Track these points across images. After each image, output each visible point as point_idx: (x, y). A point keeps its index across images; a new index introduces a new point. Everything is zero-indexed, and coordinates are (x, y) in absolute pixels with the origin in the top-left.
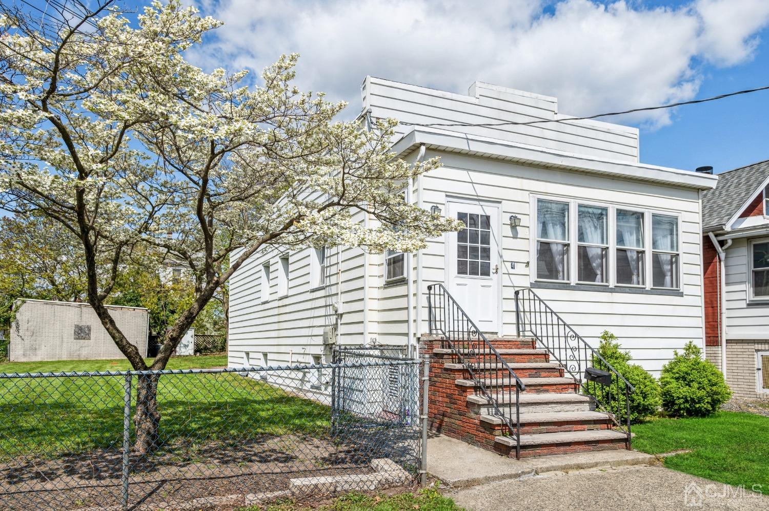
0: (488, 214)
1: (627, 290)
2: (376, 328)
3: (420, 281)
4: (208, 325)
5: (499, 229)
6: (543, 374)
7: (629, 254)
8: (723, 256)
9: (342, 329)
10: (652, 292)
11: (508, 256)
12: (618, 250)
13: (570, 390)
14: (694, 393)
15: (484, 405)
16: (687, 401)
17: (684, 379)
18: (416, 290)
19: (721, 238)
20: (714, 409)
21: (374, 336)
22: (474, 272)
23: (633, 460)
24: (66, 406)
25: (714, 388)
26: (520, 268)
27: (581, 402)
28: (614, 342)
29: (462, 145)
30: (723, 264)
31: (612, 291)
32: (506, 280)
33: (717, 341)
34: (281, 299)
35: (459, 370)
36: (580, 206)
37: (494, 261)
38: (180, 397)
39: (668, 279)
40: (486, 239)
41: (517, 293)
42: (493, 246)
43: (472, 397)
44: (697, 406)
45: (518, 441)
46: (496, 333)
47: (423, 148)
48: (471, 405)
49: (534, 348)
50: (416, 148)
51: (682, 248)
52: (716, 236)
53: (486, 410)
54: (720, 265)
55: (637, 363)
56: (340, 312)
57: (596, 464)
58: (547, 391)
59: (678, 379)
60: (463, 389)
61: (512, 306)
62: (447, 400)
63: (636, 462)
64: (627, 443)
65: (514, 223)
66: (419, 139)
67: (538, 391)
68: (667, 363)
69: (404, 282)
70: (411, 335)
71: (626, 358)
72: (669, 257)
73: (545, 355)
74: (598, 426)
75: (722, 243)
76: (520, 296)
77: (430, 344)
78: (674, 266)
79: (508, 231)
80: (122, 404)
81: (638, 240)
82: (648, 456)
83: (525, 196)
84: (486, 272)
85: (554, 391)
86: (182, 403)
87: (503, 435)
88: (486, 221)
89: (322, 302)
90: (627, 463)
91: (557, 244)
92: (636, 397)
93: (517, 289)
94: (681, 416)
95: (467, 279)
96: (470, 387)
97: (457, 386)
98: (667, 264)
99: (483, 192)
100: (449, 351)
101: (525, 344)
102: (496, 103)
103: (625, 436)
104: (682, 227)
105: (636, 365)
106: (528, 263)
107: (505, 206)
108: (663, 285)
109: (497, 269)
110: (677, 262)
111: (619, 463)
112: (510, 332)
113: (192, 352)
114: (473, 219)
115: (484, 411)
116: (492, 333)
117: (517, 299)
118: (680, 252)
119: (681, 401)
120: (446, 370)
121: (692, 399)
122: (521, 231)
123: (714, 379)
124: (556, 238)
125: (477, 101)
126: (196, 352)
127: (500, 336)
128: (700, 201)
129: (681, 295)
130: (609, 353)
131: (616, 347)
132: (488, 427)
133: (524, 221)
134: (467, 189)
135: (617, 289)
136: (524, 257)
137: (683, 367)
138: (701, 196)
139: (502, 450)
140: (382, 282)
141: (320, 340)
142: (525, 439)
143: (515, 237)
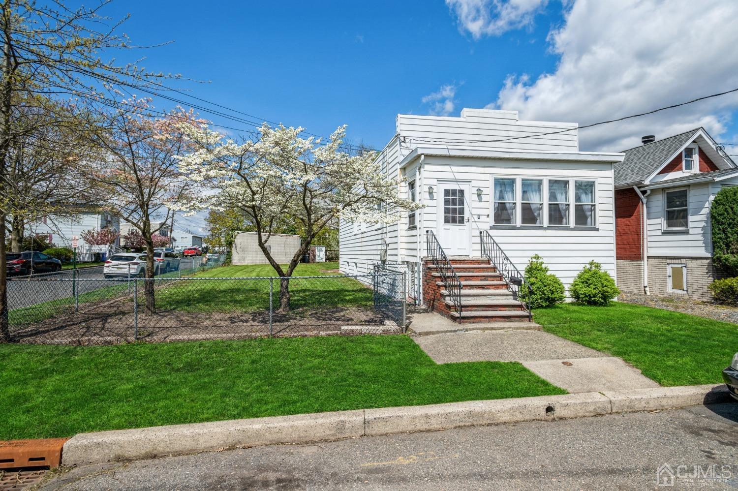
0: (462, 189)
1: (557, 228)
2: (405, 252)
3: (422, 228)
4: (333, 244)
5: (470, 197)
6: (489, 279)
7: (560, 206)
8: (645, 201)
9: (389, 252)
10: (574, 229)
11: (475, 212)
12: (549, 204)
13: (504, 288)
14: (591, 291)
15: (447, 296)
16: (587, 296)
17: (586, 282)
18: (420, 232)
19: (643, 189)
20: (605, 301)
21: (403, 257)
22: (454, 221)
23: (527, 327)
24: (255, 291)
25: (604, 289)
26: (483, 218)
27: (507, 295)
28: (540, 261)
29: (445, 153)
30: (645, 206)
31: (546, 229)
32: (474, 226)
33: (641, 257)
34: (362, 233)
35: (438, 277)
36: (523, 180)
37: (466, 215)
38: (309, 286)
39: (589, 220)
40: (462, 202)
41: (481, 233)
42: (466, 206)
43: (444, 291)
44: (593, 299)
45: (460, 314)
46: (468, 256)
47: (423, 156)
48: (442, 295)
49: (489, 264)
50: (419, 156)
51: (598, 201)
52: (639, 188)
53: (449, 298)
54: (643, 207)
55: (553, 273)
56: (387, 243)
57: (503, 328)
58: (489, 289)
59: (583, 282)
60: (439, 287)
61: (478, 240)
62: (433, 292)
63: (530, 328)
64: (529, 318)
65: (479, 193)
66: (420, 152)
67: (483, 289)
68: (578, 272)
69: (415, 228)
70: (418, 257)
71: (546, 270)
72: (590, 207)
73: (494, 268)
74: (515, 308)
75: (644, 192)
76: (482, 235)
77: (426, 262)
78: (593, 212)
79: (476, 197)
80: (269, 291)
81: (566, 199)
82: (538, 325)
83: (487, 177)
84: (462, 221)
85: (494, 289)
86: (309, 290)
87: (456, 311)
88: (462, 192)
89: (380, 237)
90: (523, 328)
91: (509, 203)
92: (547, 293)
93: (481, 230)
94: (584, 305)
95: (450, 226)
96: (442, 286)
97: (437, 285)
98: (589, 211)
99: (459, 176)
100: (435, 266)
101: (483, 262)
102: (476, 120)
103: (528, 314)
104: (597, 187)
105: (552, 274)
106: (488, 215)
107: (474, 183)
108: (586, 224)
109: (468, 220)
110: (594, 210)
111: (518, 328)
112: (476, 255)
113: (324, 260)
114: (454, 192)
115: (447, 299)
116: (466, 256)
117: (481, 236)
118: (597, 203)
119: (583, 296)
120: (433, 276)
121: (589, 295)
122: (484, 197)
123: (605, 283)
124: (509, 200)
125: (464, 120)
126: (326, 260)
127: (471, 257)
128: (613, 170)
129: (597, 230)
130: (534, 267)
131: (541, 264)
132: (449, 307)
133: (485, 191)
134: (450, 176)
135: (549, 228)
136: (486, 212)
137: (586, 276)
138: (613, 167)
139: (454, 318)
140: (406, 227)
141: (378, 258)
142: (464, 314)
143: (480, 201)
